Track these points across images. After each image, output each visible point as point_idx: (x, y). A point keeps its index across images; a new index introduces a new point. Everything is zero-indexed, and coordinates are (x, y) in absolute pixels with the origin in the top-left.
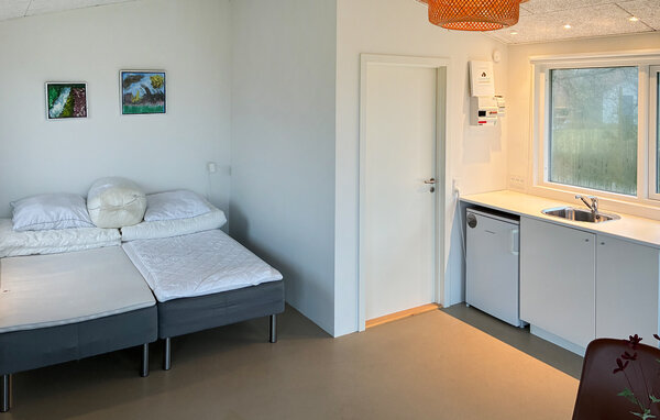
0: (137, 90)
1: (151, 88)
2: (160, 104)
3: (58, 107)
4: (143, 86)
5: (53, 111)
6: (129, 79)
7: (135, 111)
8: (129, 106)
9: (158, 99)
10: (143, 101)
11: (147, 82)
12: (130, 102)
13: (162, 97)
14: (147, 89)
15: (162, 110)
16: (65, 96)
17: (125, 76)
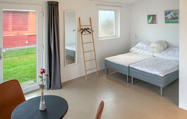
0: (169, 16)
1: (173, 15)
2: (176, 20)
3: (150, 21)
4: (171, 15)
5: (149, 22)
6: (167, 13)
7: (168, 22)
8: (167, 21)
9: (176, 19)
10: (171, 19)
11: (172, 14)
12: (167, 20)
13: (177, 18)
14: (172, 16)
15: (177, 22)
16: (151, 18)
17: (166, 12)
